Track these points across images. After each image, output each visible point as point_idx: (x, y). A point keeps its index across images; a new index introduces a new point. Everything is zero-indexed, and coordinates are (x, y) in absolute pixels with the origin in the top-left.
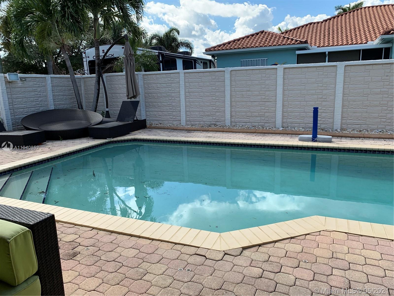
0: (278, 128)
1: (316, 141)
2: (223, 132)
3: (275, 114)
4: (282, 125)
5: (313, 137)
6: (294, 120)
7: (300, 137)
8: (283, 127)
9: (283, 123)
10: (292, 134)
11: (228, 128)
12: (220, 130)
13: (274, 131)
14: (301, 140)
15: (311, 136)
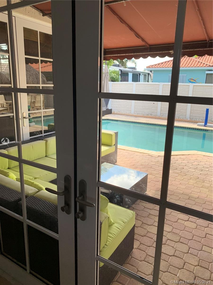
0: (188, 119)
1: (206, 126)
2: (156, 118)
3: (186, 111)
4: (190, 117)
5: (205, 124)
6: (197, 115)
7: (198, 124)
8: (190, 119)
9: (190, 116)
10: (194, 122)
11: (158, 116)
12: (154, 117)
13: (185, 120)
14: (198, 125)
15: (204, 124)
